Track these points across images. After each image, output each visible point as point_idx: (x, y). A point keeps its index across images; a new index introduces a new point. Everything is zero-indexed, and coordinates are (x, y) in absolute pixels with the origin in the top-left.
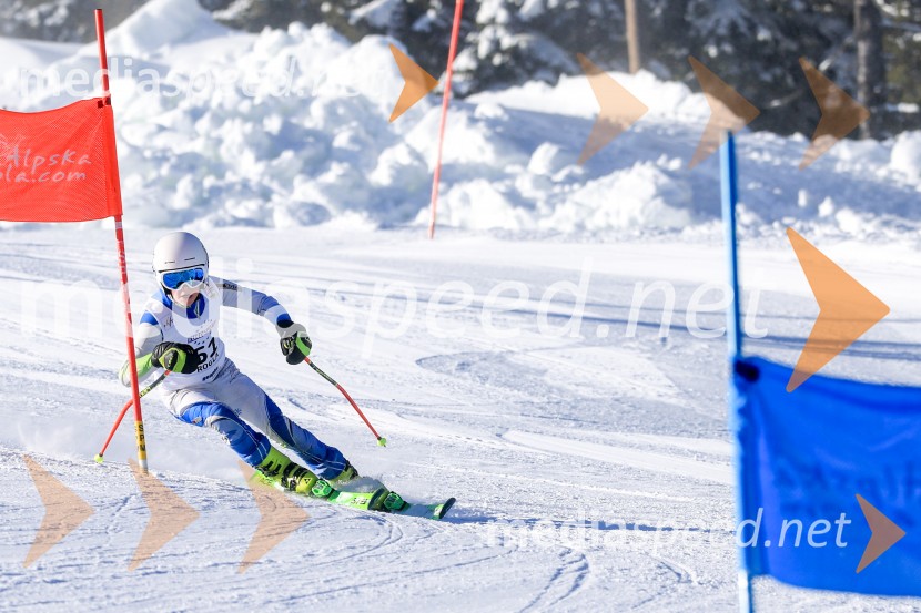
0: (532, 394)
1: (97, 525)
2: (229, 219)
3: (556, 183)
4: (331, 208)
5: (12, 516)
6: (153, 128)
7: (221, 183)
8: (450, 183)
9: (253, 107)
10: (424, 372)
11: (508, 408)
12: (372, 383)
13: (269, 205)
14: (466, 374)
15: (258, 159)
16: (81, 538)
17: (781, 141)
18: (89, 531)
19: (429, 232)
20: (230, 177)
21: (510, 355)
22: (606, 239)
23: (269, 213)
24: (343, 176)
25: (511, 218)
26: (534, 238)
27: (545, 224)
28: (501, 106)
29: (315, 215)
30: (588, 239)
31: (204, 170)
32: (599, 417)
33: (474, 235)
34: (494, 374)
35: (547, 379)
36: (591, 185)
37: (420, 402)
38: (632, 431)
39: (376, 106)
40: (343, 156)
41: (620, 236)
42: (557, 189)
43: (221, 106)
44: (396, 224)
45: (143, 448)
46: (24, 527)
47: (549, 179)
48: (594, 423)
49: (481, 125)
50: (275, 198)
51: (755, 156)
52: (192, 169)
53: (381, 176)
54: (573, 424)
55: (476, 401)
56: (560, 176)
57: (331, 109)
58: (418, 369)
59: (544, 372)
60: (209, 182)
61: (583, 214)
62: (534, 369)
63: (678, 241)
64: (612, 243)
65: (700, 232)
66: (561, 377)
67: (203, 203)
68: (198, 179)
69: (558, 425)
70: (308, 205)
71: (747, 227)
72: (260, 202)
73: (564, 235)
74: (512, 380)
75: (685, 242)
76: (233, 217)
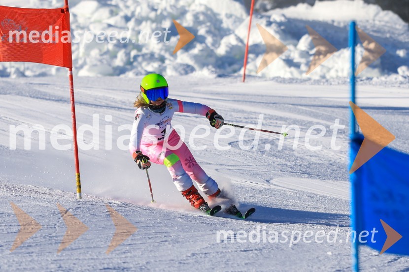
0: (287, 161)
1: (51, 223)
2: (143, 72)
3: (311, 55)
4: (196, 66)
5: (7, 219)
6: (105, 26)
7: (139, 53)
8: (257, 55)
9: (157, 16)
10: (232, 149)
11: (274, 167)
12: (204, 155)
13: (164, 65)
16: (41, 230)
18: (46, 227)
19: (242, 78)
20: (144, 51)
21: (277, 141)
22: (333, 83)
23: (164, 69)
24: (202, 51)
25: (286, 72)
26: (296, 82)
27: (305, 76)
28: (284, 15)
29: (188, 69)
30: (324, 83)
31: (130, 47)
32: (321, 172)
33: (266, 80)
34: (268, 151)
35: (295, 153)
37: (229, 164)
38: (337, 180)
39: (219, 14)
40: (202, 40)
41: (340, 82)
42: (311, 58)
43: (139, 13)
44: (226, 74)
45: (80, 187)
46: (13, 224)
47: (308, 53)
48: (318, 175)
49: (274, 26)
50: (167, 62)
52: (125, 46)
53: (221, 51)
54: (307, 176)
55: (258, 164)
56: (313, 51)
57: (196, 17)
60: (133, 53)
61: (325, 70)
62: (289, 148)
63: (370, 84)
64: (336, 85)
65: (381, 80)
66: (303, 152)
67: (130, 64)
68: (128, 51)
69: (299, 176)
70: (184, 65)
71: (405, 77)
72: (160, 63)
73: (312, 81)
74: (277, 153)
75: (373, 85)
76: (146, 71)
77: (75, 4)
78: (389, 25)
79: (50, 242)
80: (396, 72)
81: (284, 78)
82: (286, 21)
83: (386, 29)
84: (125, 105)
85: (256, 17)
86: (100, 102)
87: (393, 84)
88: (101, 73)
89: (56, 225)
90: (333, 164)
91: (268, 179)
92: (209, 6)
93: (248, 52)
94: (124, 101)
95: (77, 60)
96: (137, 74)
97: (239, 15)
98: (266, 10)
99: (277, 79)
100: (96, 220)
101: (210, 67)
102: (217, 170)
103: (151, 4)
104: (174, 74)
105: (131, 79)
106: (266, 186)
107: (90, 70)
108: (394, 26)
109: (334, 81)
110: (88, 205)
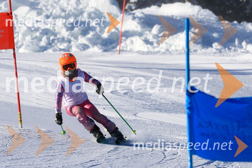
0: (146, 102)
1: (4, 143)
2: (58, 49)
3: (160, 37)
4: (90, 45)
7: (55, 38)
8: (127, 37)
9: (65, 15)
10: (113, 96)
11: (139, 106)
12: (97, 99)
13: (71, 45)
14: (126, 96)
15: (67, 30)
17: (230, 23)
19: (119, 52)
20: (58, 36)
22: (173, 54)
23: (71, 47)
24: (93, 35)
25: (145, 48)
26: (151, 54)
27: (156, 50)
28: (143, 13)
29: (85, 47)
30: (168, 54)
31: (50, 34)
32: (167, 109)
33: (133, 53)
34: (135, 96)
35: (151, 97)
36: (171, 37)
38: (177, 113)
39: (103, 13)
40: (93, 29)
41: (178, 53)
42: (160, 39)
43: (55, 13)
44: (108, 50)
45: (21, 121)
47: (158, 35)
48: (165, 110)
49: (137, 20)
50: (72, 43)
51: (222, 28)
52: (46, 34)
53: (105, 35)
54: (159, 111)
55: (129, 104)
56: (161, 35)
57: (89, 15)
58: (111, 95)
59: (151, 95)
60: (52, 38)
61: (168, 46)
62: (148, 94)
63: (196, 54)
64: (175, 55)
65: (203, 51)
66: (156, 97)
67: (50, 44)
68: (48, 37)
69: (154, 111)
70: (83, 44)
71: (217, 50)
72: (68, 44)
73: (161, 53)
74: (141, 98)
75: (198, 54)
76: (59, 48)
77: (16, 9)
78: (206, 17)
79: (3, 155)
80: (212, 46)
81: (144, 52)
82: (144, 16)
83: (205, 20)
84: (48, 70)
85: (126, 14)
86: (32, 68)
87: (210, 53)
88: (32, 50)
89: (7, 144)
90: (175, 104)
91: (135, 114)
92: (97, 8)
93: (122, 36)
94: (47, 67)
95: (17, 42)
96: (54, 51)
97: (115, 13)
98: (132, 10)
99: (139, 52)
100: (31, 141)
101: (99, 45)
102: (104, 108)
103: (62, 7)
104: (77, 50)
105: (50, 54)
106: (134, 118)
107: (25, 49)
108: (210, 18)
109: (174, 53)
110: (26, 132)
